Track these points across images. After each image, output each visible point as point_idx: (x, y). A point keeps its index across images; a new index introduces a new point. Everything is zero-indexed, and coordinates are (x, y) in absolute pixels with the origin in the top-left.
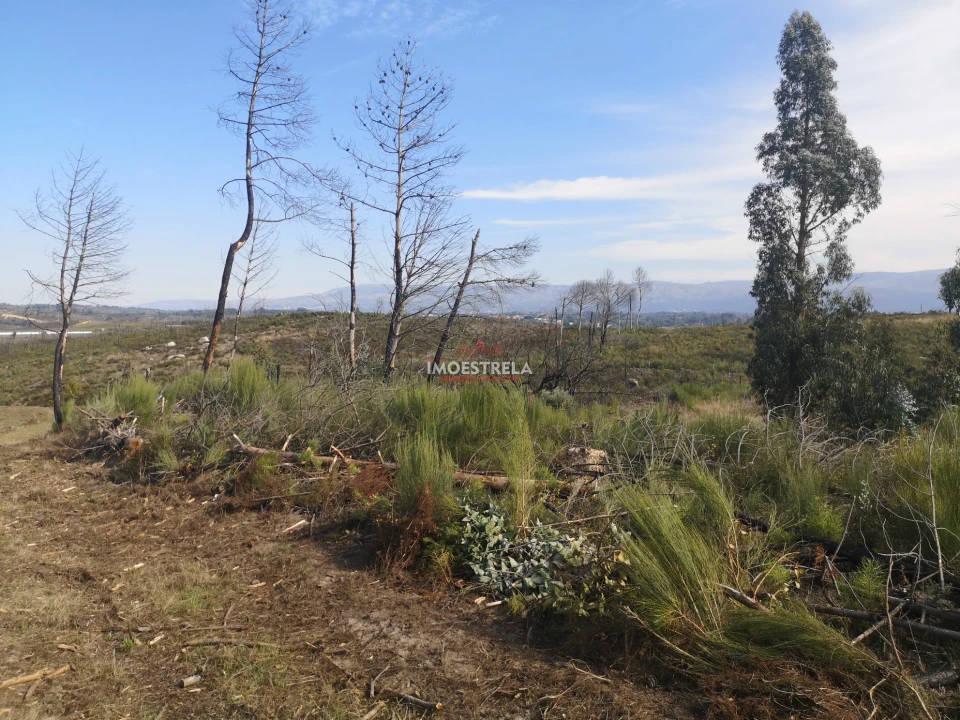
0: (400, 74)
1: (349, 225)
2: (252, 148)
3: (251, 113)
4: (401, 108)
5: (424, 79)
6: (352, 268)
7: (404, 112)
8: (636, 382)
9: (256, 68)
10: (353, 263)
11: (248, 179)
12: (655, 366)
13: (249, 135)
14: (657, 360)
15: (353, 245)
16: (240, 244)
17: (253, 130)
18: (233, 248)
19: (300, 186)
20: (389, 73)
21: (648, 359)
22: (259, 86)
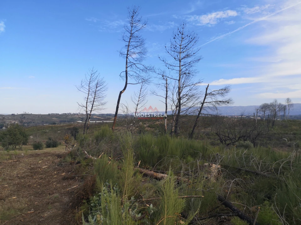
0: (180, 35)
1: (166, 85)
2: (128, 61)
3: (128, 51)
4: (180, 46)
5: (189, 36)
6: (166, 99)
7: (182, 47)
8: (286, 140)
9: (130, 37)
10: (166, 97)
11: (126, 71)
12: (294, 134)
13: (127, 58)
14: (295, 132)
15: (167, 91)
16: (123, 91)
17: (128, 56)
18: (121, 93)
19: (144, 73)
20: (177, 35)
21: (292, 131)
22: (130, 42)
